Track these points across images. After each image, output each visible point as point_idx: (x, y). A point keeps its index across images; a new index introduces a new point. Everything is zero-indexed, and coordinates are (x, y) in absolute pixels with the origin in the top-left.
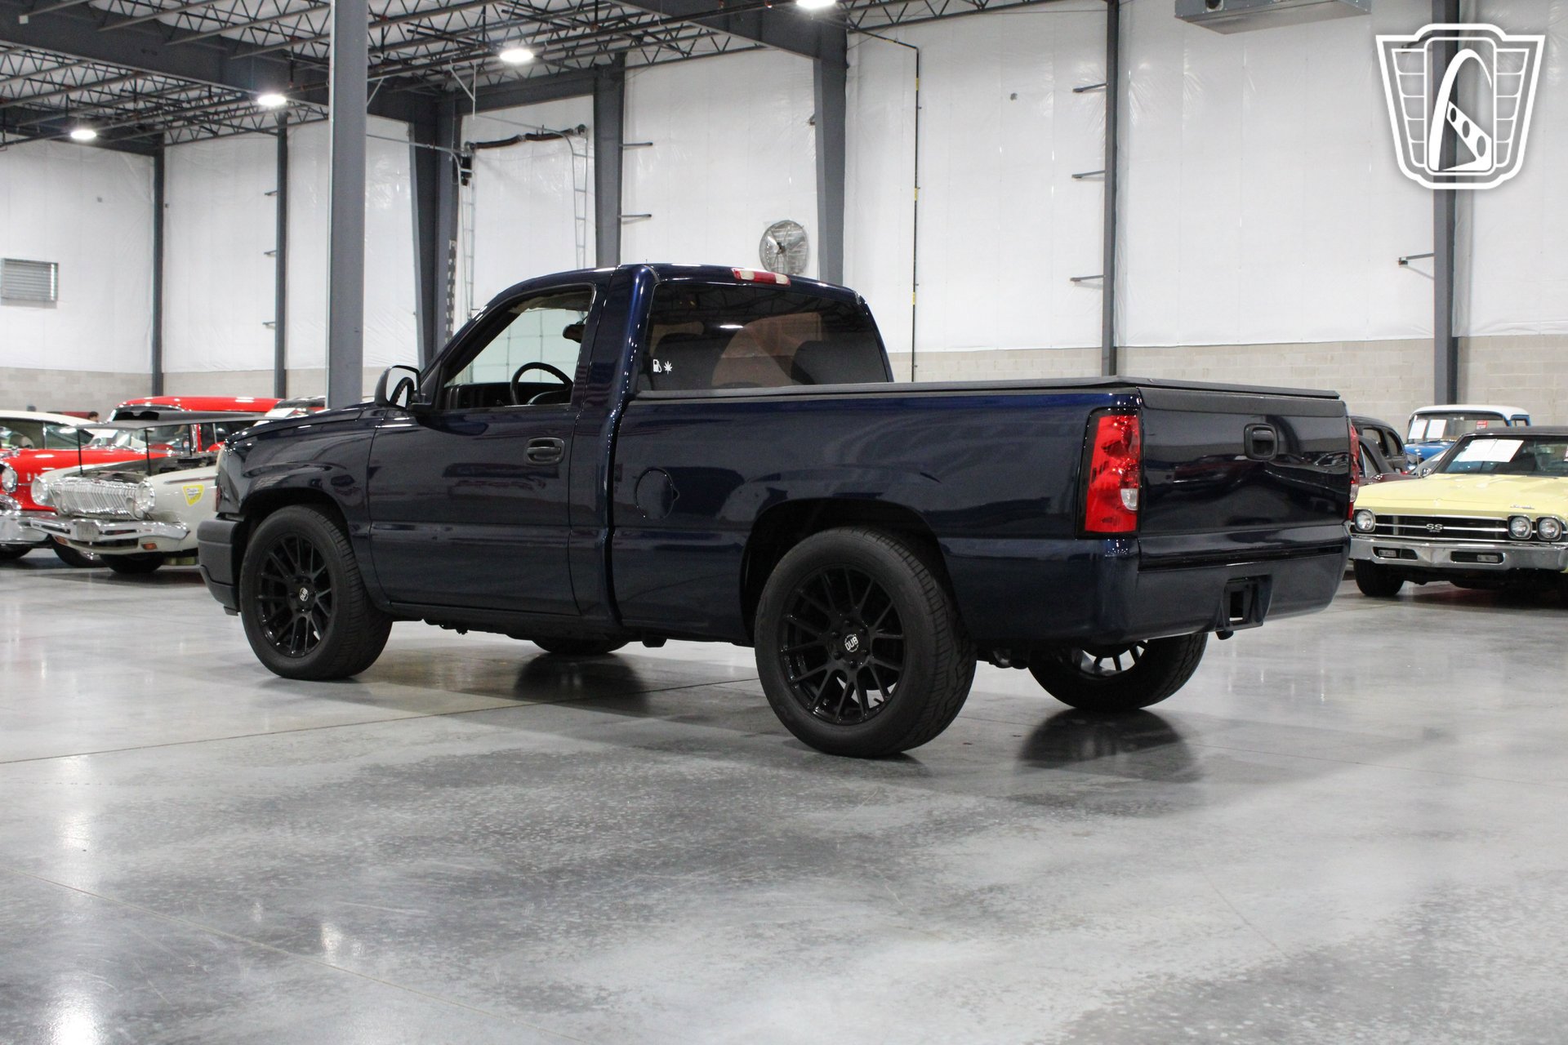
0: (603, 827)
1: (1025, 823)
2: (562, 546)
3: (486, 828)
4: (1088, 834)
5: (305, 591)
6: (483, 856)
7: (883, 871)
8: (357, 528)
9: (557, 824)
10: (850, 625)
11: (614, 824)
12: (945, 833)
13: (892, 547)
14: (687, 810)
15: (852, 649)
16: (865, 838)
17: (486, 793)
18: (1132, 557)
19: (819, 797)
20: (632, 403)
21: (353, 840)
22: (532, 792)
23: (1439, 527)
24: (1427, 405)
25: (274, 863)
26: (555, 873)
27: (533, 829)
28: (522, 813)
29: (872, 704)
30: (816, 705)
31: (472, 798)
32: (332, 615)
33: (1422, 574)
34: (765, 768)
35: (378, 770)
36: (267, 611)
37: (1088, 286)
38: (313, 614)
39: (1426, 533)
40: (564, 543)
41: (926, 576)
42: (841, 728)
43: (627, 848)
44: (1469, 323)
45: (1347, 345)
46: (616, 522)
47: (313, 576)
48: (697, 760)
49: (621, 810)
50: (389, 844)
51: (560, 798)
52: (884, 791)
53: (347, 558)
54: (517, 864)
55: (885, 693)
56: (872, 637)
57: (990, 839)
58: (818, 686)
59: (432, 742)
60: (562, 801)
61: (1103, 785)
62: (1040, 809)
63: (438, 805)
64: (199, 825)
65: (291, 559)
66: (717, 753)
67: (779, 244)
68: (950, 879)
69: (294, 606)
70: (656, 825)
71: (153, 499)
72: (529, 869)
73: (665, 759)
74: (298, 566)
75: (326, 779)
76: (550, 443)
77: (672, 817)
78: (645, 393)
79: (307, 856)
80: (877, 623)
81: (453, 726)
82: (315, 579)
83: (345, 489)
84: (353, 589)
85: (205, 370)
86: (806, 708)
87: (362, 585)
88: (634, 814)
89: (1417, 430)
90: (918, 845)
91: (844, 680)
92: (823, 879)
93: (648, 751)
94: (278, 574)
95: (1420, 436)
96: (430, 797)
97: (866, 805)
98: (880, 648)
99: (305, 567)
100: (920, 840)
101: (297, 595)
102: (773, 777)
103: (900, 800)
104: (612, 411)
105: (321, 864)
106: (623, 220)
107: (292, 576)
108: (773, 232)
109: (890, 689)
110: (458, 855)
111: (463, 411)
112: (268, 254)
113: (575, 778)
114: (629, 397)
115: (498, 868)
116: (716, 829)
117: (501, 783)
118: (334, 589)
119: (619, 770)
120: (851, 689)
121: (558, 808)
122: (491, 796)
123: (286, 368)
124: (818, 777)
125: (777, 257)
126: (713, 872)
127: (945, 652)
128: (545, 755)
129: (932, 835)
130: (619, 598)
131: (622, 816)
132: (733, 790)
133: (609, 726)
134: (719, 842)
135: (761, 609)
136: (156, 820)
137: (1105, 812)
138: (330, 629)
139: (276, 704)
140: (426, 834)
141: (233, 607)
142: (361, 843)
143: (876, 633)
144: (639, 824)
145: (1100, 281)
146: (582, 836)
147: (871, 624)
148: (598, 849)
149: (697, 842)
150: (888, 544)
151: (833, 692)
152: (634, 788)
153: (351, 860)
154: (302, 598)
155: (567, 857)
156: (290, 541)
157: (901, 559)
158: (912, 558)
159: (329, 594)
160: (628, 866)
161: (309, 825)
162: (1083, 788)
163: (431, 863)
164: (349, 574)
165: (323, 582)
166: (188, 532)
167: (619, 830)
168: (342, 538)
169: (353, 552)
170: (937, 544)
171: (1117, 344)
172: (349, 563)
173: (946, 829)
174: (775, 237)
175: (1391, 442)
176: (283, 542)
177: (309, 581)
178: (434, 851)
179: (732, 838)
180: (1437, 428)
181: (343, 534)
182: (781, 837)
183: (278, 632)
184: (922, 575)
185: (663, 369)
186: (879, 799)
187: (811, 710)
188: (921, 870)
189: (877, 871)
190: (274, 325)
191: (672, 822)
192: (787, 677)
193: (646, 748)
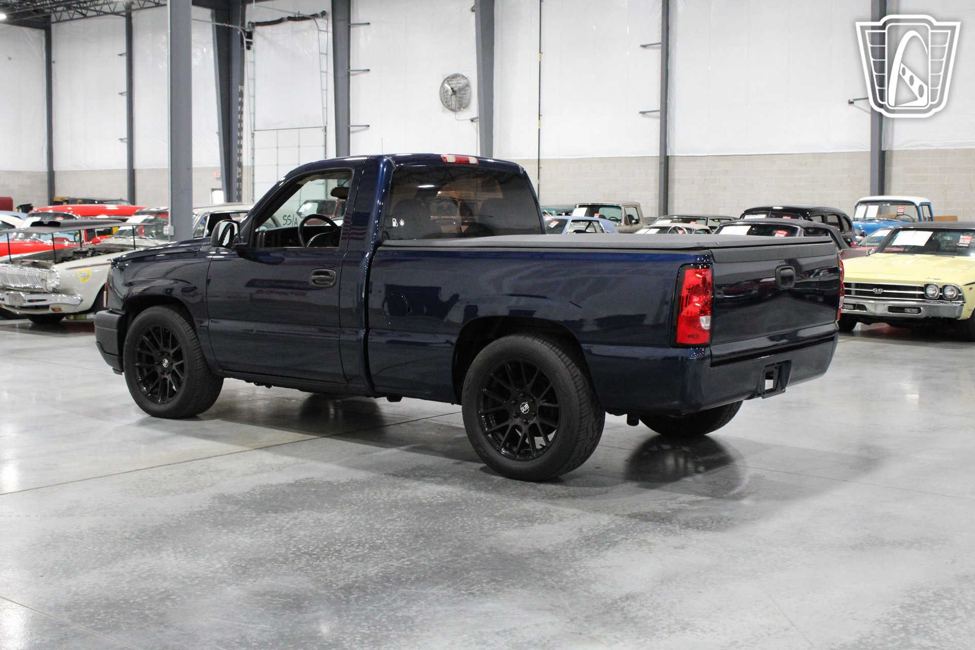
0: (375, 547)
1: (642, 538)
2: (336, 339)
3: (299, 549)
4: (683, 547)
5: (166, 361)
6: (300, 575)
7: (557, 582)
8: (202, 322)
9: (344, 545)
10: (524, 396)
11: (381, 544)
12: (593, 547)
13: (551, 348)
14: (426, 530)
15: (525, 412)
16: (541, 553)
17: (295, 518)
18: (706, 358)
19: (509, 517)
20: (380, 248)
21: (215, 562)
22: (325, 517)
23: (881, 291)
24: (866, 196)
25: (166, 584)
26: (348, 589)
27: (329, 550)
28: (321, 535)
29: (538, 447)
30: (502, 447)
31: (288, 523)
32: (184, 378)
33: (868, 319)
34: (472, 492)
35: (224, 499)
36: (141, 373)
37: (651, 117)
38: (171, 376)
39: (872, 294)
40: (337, 337)
41: (573, 367)
42: (520, 463)
43: (392, 565)
44: (892, 142)
45: (815, 156)
46: (371, 324)
47: (172, 352)
48: (427, 485)
49: (383, 531)
50: (238, 565)
51: (343, 522)
52: (549, 511)
53: (194, 341)
54: (323, 582)
55: (546, 439)
56: (538, 405)
57: (622, 552)
58: (503, 435)
59: (255, 473)
60: (345, 524)
61: (687, 503)
62: (650, 525)
63: (266, 530)
64: (113, 551)
65: (157, 340)
66: (439, 479)
67: (452, 89)
68: (600, 589)
69: (159, 370)
70: (408, 544)
71: (59, 280)
72: (331, 586)
73: (407, 485)
74: (161, 345)
75: (191, 508)
76: (326, 273)
77: (417, 536)
78: (387, 242)
79: (187, 578)
80: (543, 395)
81: (268, 458)
82: (173, 354)
83: (192, 293)
84: (198, 361)
85: (81, 170)
86: (496, 449)
87: (204, 359)
88: (392, 535)
89: (861, 212)
90: (576, 560)
91: (521, 431)
92: (519, 590)
93: (396, 478)
94: (149, 350)
95: (862, 216)
96: (260, 523)
97: (539, 523)
98: (543, 412)
99: (166, 345)
100: (577, 555)
101: (161, 363)
102: (478, 499)
103: (561, 519)
104: (366, 254)
105: (197, 585)
106: (351, 73)
107: (157, 351)
108: (448, 81)
109: (551, 437)
110: (284, 574)
111: (268, 249)
112: (121, 94)
113: (351, 503)
114: (378, 244)
115: (311, 586)
116: (447, 547)
117: (303, 509)
118: (185, 361)
119: (378, 495)
120: (525, 437)
121: (343, 531)
122: (298, 521)
123: (134, 168)
124: (506, 499)
125: (451, 97)
126: (449, 586)
127: (586, 416)
128: (329, 483)
129: (584, 549)
130: (373, 372)
131: (385, 536)
132: (454, 512)
133: (367, 456)
134: (450, 559)
135: (466, 384)
136: (85, 548)
137: (691, 527)
138: (184, 386)
139: (152, 440)
140: (261, 555)
141: (120, 370)
142: (220, 565)
143: (541, 403)
144: (397, 544)
145: (658, 114)
146: (361, 556)
147: (538, 396)
148: (373, 567)
149: (435, 559)
150: (548, 346)
151: (513, 439)
152: (389, 512)
153: (216, 581)
154: (165, 365)
155: (354, 575)
156: (155, 329)
157: (557, 356)
158: (564, 356)
159: (182, 364)
160: (394, 582)
161: (185, 550)
162: (675, 506)
163: (266, 582)
164: (196, 351)
165: (178, 356)
166: (82, 301)
167: (384, 549)
168: (190, 328)
169: (197, 337)
170: (580, 348)
171: (669, 154)
172: (195, 344)
173: (593, 544)
174: (449, 84)
175: (845, 223)
176: (151, 329)
177: (169, 354)
178: (268, 571)
179: (456, 555)
180: (873, 211)
181: (190, 326)
182: (489, 554)
183: (149, 387)
184: (571, 367)
185: (399, 224)
186: (546, 518)
187: (499, 451)
188: (581, 582)
189: (553, 583)
190: (126, 140)
191: (417, 542)
192: (483, 429)
193: (394, 475)
